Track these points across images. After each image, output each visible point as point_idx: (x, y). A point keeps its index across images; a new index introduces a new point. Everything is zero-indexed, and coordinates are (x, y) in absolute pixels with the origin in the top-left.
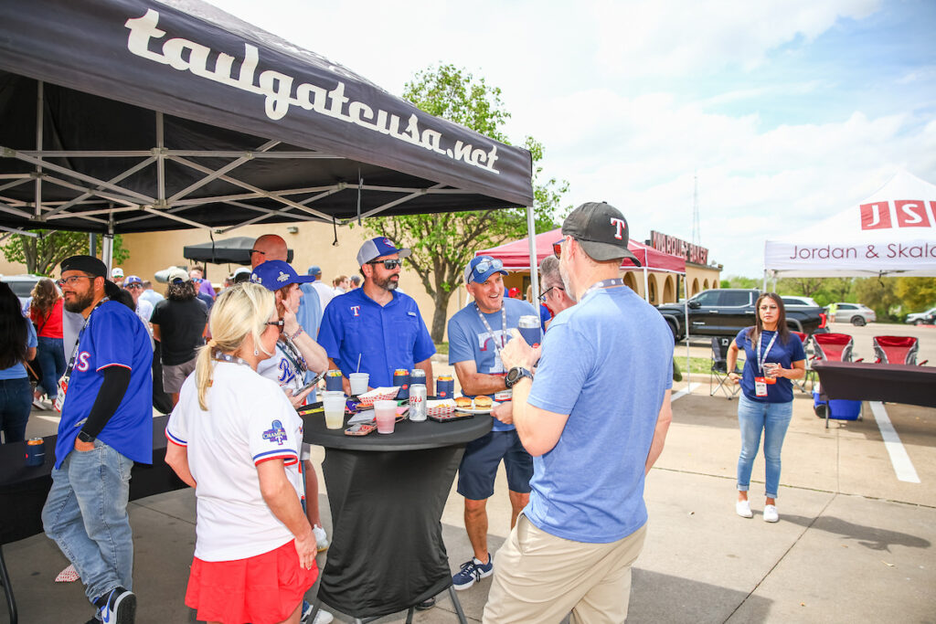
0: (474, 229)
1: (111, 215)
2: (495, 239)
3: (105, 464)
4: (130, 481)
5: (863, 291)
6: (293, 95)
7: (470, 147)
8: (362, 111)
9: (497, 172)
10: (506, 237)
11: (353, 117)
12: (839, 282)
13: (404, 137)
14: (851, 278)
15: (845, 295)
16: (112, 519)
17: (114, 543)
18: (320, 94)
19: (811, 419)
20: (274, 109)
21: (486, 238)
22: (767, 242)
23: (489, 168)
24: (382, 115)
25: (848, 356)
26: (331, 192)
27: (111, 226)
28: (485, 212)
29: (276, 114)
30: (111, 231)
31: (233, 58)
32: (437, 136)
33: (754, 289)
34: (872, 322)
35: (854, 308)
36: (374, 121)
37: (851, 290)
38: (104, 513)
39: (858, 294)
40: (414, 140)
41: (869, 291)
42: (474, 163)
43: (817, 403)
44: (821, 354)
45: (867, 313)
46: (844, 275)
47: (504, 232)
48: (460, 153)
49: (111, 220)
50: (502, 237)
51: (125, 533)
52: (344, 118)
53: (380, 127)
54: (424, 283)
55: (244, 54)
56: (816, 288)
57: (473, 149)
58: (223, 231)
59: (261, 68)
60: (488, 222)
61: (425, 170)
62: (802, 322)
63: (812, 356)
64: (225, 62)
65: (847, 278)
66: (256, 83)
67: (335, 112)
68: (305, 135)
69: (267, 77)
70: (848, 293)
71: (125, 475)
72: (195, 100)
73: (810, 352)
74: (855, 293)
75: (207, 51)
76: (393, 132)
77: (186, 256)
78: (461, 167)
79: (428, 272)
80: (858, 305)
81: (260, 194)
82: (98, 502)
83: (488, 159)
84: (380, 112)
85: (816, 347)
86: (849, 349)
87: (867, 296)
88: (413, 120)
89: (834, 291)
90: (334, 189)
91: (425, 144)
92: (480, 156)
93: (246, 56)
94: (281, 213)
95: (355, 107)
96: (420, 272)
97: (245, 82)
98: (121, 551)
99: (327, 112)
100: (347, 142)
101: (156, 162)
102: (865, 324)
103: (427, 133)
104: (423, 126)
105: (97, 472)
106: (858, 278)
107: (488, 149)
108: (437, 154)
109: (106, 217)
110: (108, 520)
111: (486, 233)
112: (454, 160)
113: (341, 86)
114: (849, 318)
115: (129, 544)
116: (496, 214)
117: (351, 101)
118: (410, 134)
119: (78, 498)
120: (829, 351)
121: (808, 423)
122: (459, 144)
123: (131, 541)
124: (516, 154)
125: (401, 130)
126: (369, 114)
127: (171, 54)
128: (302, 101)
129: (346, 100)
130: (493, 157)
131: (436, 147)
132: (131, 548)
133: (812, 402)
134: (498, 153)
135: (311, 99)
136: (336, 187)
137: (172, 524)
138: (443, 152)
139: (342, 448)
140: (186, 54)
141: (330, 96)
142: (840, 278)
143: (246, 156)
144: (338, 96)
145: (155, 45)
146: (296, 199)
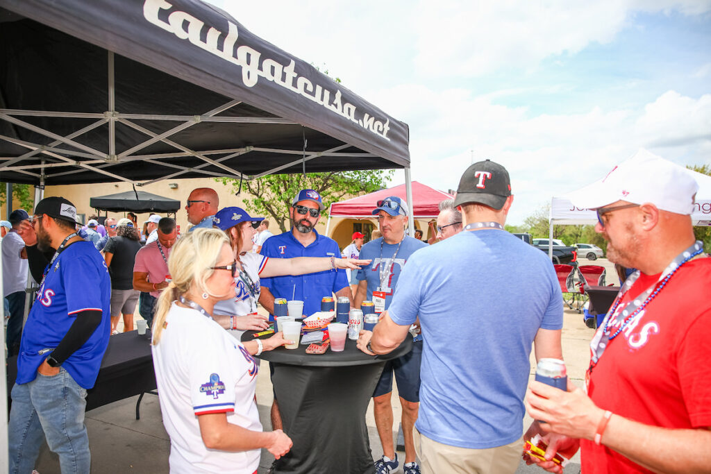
0: (320, 187)
1: (42, 170)
2: (336, 195)
3: (67, 386)
4: (86, 399)
5: (591, 235)
6: (260, 68)
7: (373, 119)
8: (306, 85)
9: (389, 139)
10: (344, 194)
11: (300, 90)
12: (574, 229)
13: (332, 108)
14: (583, 226)
15: (579, 237)
16: (73, 432)
17: (75, 454)
18: (278, 67)
19: (583, 329)
20: (249, 78)
21: (329, 194)
22: (553, 198)
23: (384, 136)
24: (319, 89)
25: (602, 282)
26: (241, 153)
27: (42, 179)
28: (328, 174)
29: (250, 82)
30: (42, 183)
31: (220, 33)
32: (353, 108)
33: (525, 233)
34: (601, 257)
35: (589, 247)
36: (313, 94)
37: (582, 235)
38: (66, 427)
39: (588, 237)
40: (338, 111)
41: (595, 235)
42: (375, 131)
43: (587, 317)
44: (584, 281)
45: (597, 251)
46: (577, 223)
47: (342, 189)
48: (367, 123)
49: (42, 174)
50: (341, 193)
51: (84, 444)
52: (293, 89)
53: (317, 99)
54: (281, 228)
55: (228, 30)
56: (561, 232)
57: (375, 120)
58: (143, 184)
59: (239, 43)
60: (330, 182)
61: (346, 135)
62: (560, 258)
63: (577, 282)
64: (213, 34)
65: (579, 226)
66: (235, 56)
67: (288, 85)
68: (270, 102)
69: (243, 51)
70: (580, 236)
71: (83, 393)
72: (194, 66)
73: (576, 280)
74: (585, 236)
75: (202, 24)
76: (325, 103)
77: (92, 206)
78: (367, 134)
79: (284, 219)
80: (591, 245)
81: (188, 153)
82: (61, 418)
83: (384, 129)
84: (317, 86)
85: (580, 276)
86: (603, 277)
87: (594, 239)
88: (338, 95)
89: (571, 235)
90: (242, 151)
91: (345, 115)
92: (379, 126)
93: (230, 32)
94: (196, 170)
95: (302, 81)
96: (277, 219)
97: (227, 54)
98: (80, 460)
99: (282, 84)
100: (297, 110)
101: (108, 123)
102: (596, 259)
103: (347, 105)
104: (345, 100)
105: (60, 393)
106: (587, 225)
107: (384, 121)
108: (353, 123)
109: (38, 171)
110: (70, 434)
111: (329, 189)
112: (363, 128)
113: (293, 63)
114: (586, 254)
115: (86, 452)
116: (338, 175)
117: (299, 76)
118: (336, 106)
119: (40, 417)
120: (588, 278)
121: (581, 331)
122: (367, 116)
123: (88, 450)
124: (400, 126)
125: (331, 102)
126: (310, 88)
127: (175, 24)
128: (266, 74)
129: (295, 75)
130: (387, 128)
131: (352, 118)
132: (89, 456)
133: (583, 316)
134: (390, 125)
135: (272, 72)
136: (244, 149)
137: (108, 429)
138: (357, 122)
139: (304, 365)
140: (186, 25)
141: (285, 71)
142: (575, 226)
143: (195, 120)
144: (290, 71)
145: (163, 15)
146: (213, 157)
